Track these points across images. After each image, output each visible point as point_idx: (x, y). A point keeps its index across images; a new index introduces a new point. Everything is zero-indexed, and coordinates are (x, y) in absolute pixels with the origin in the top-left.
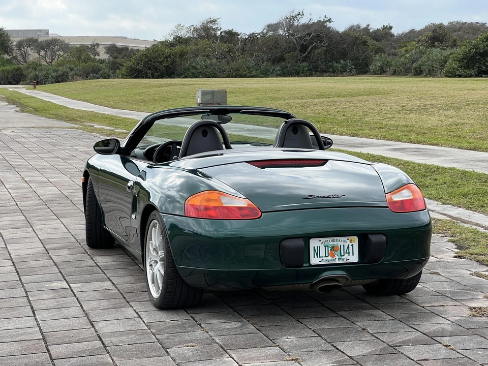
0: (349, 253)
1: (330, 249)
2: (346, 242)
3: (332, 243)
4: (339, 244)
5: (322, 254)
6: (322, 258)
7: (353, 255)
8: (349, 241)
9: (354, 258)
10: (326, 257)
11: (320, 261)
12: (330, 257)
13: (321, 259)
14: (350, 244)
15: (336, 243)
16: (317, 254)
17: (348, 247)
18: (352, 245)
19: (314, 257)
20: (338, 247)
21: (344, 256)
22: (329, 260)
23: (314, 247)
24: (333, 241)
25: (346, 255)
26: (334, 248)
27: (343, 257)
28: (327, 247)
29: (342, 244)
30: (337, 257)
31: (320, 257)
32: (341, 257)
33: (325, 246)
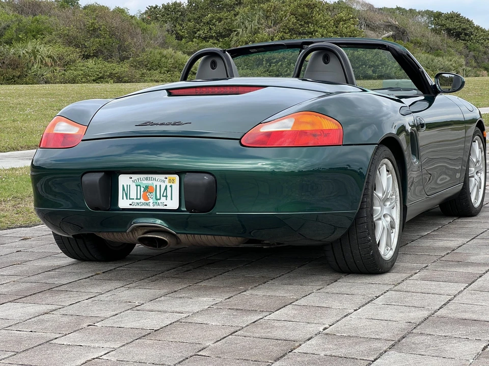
0: (166, 196)
1: (142, 189)
2: (164, 182)
3: (146, 183)
4: (155, 183)
5: (133, 195)
6: (133, 201)
7: (171, 200)
8: (167, 181)
9: (173, 203)
10: (137, 199)
11: (130, 205)
12: (142, 200)
13: (131, 202)
14: (169, 185)
15: (150, 182)
16: (127, 196)
17: (166, 189)
18: (171, 186)
19: (123, 199)
20: (152, 187)
21: (160, 199)
22: (141, 204)
23: (123, 185)
24: (147, 179)
25: (163, 199)
26: (147, 189)
27: (159, 201)
28: (139, 187)
29: (158, 184)
30: (151, 201)
31: (130, 199)
32: (156, 201)
33: (137, 186)
